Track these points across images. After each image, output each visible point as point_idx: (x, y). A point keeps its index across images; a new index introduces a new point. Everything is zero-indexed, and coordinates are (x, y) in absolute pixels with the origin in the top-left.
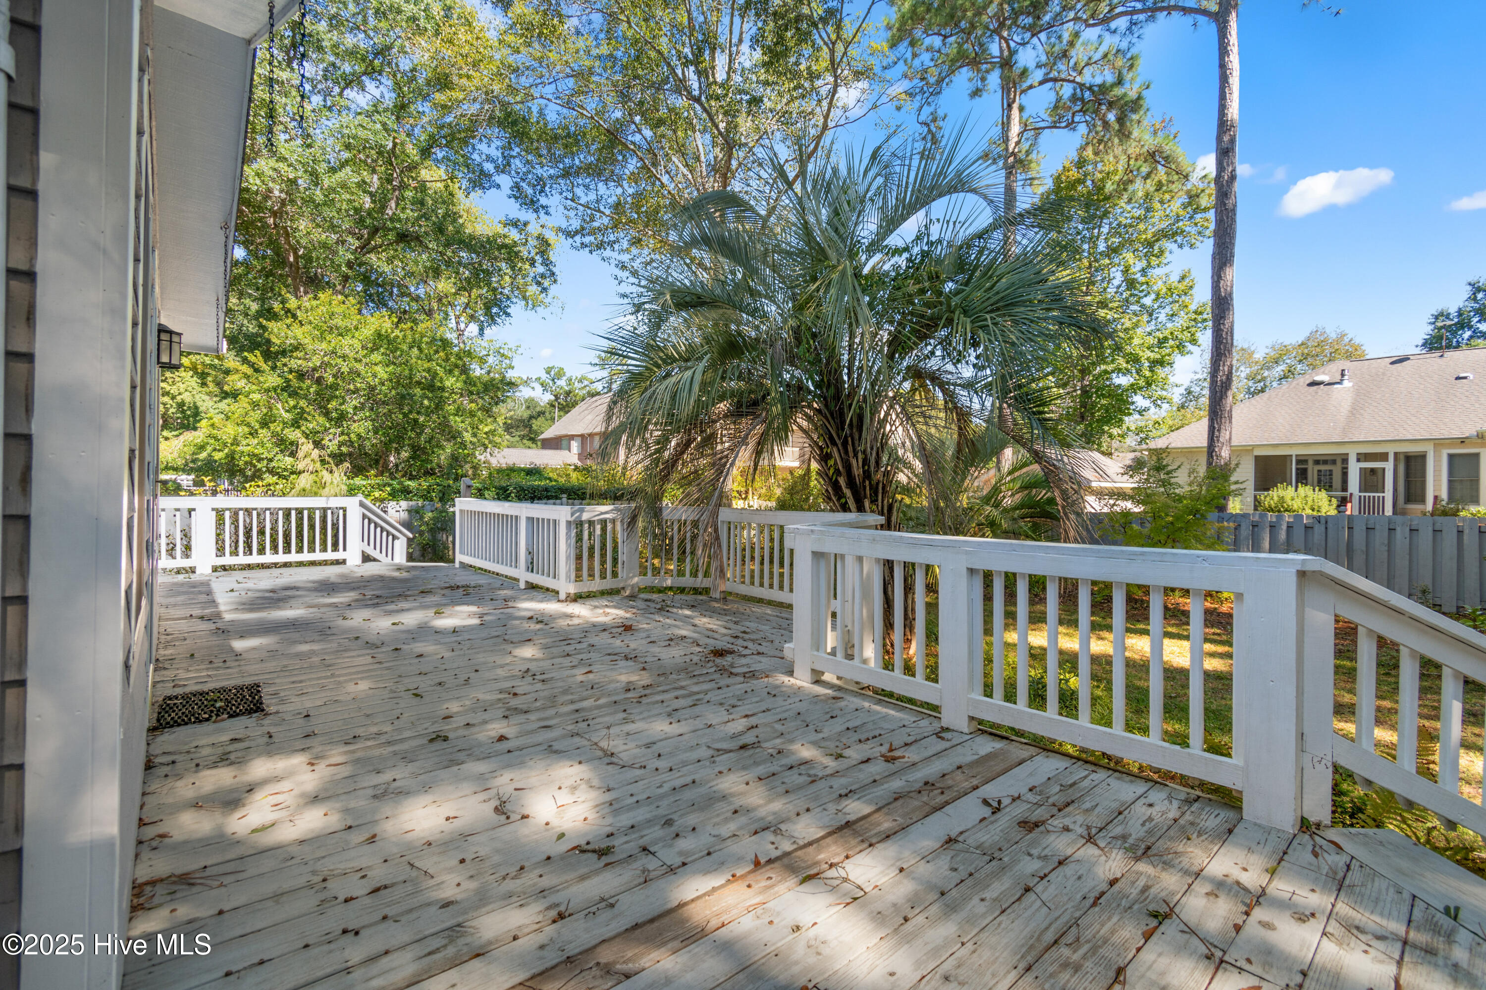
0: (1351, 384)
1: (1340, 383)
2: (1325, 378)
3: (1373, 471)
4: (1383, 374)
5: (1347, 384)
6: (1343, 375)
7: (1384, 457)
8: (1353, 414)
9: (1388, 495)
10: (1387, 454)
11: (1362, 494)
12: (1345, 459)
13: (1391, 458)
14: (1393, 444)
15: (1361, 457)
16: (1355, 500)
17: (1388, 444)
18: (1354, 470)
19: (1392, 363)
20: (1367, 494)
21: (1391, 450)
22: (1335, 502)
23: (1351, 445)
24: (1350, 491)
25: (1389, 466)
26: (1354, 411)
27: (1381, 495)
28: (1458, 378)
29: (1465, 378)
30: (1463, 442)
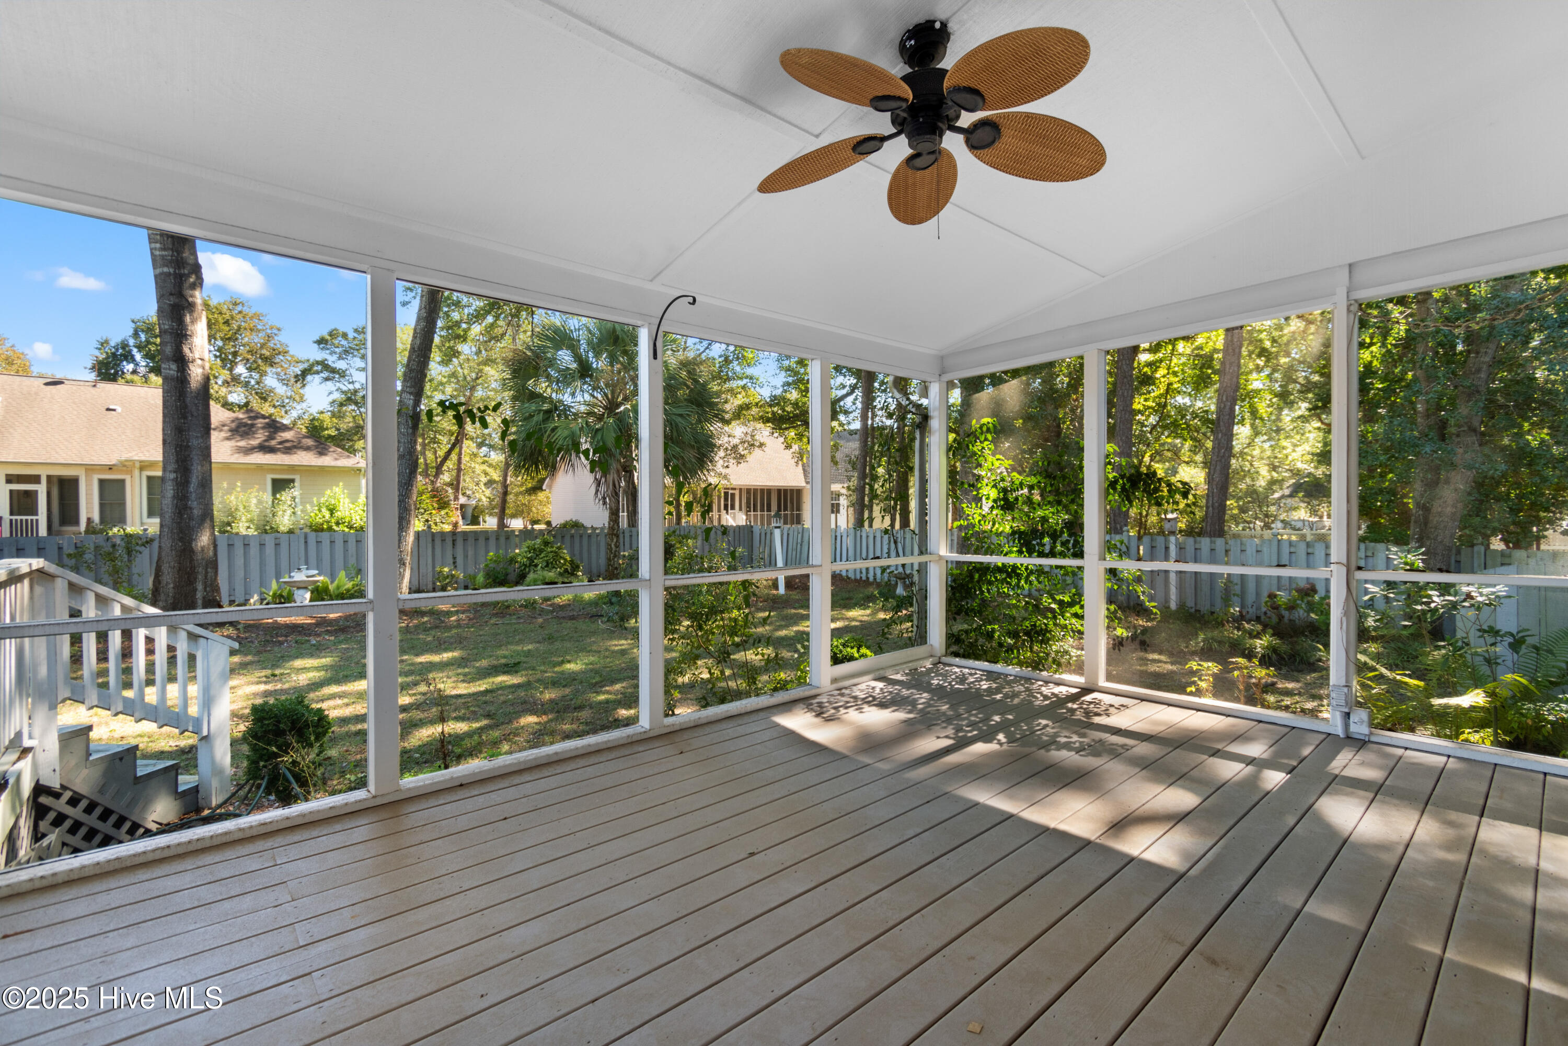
3: (20, 493)
4: (37, 394)
7: (35, 480)
9: (42, 517)
10: (39, 477)
11: (14, 517)
13: (44, 481)
14: (45, 468)
15: (12, 480)
16: (6, 523)
17: (40, 467)
18: (4, 491)
19: (46, 384)
20: (19, 518)
21: (43, 473)
25: (41, 489)
27: (34, 518)
28: (108, 409)
29: (114, 410)
30: (111, 468)
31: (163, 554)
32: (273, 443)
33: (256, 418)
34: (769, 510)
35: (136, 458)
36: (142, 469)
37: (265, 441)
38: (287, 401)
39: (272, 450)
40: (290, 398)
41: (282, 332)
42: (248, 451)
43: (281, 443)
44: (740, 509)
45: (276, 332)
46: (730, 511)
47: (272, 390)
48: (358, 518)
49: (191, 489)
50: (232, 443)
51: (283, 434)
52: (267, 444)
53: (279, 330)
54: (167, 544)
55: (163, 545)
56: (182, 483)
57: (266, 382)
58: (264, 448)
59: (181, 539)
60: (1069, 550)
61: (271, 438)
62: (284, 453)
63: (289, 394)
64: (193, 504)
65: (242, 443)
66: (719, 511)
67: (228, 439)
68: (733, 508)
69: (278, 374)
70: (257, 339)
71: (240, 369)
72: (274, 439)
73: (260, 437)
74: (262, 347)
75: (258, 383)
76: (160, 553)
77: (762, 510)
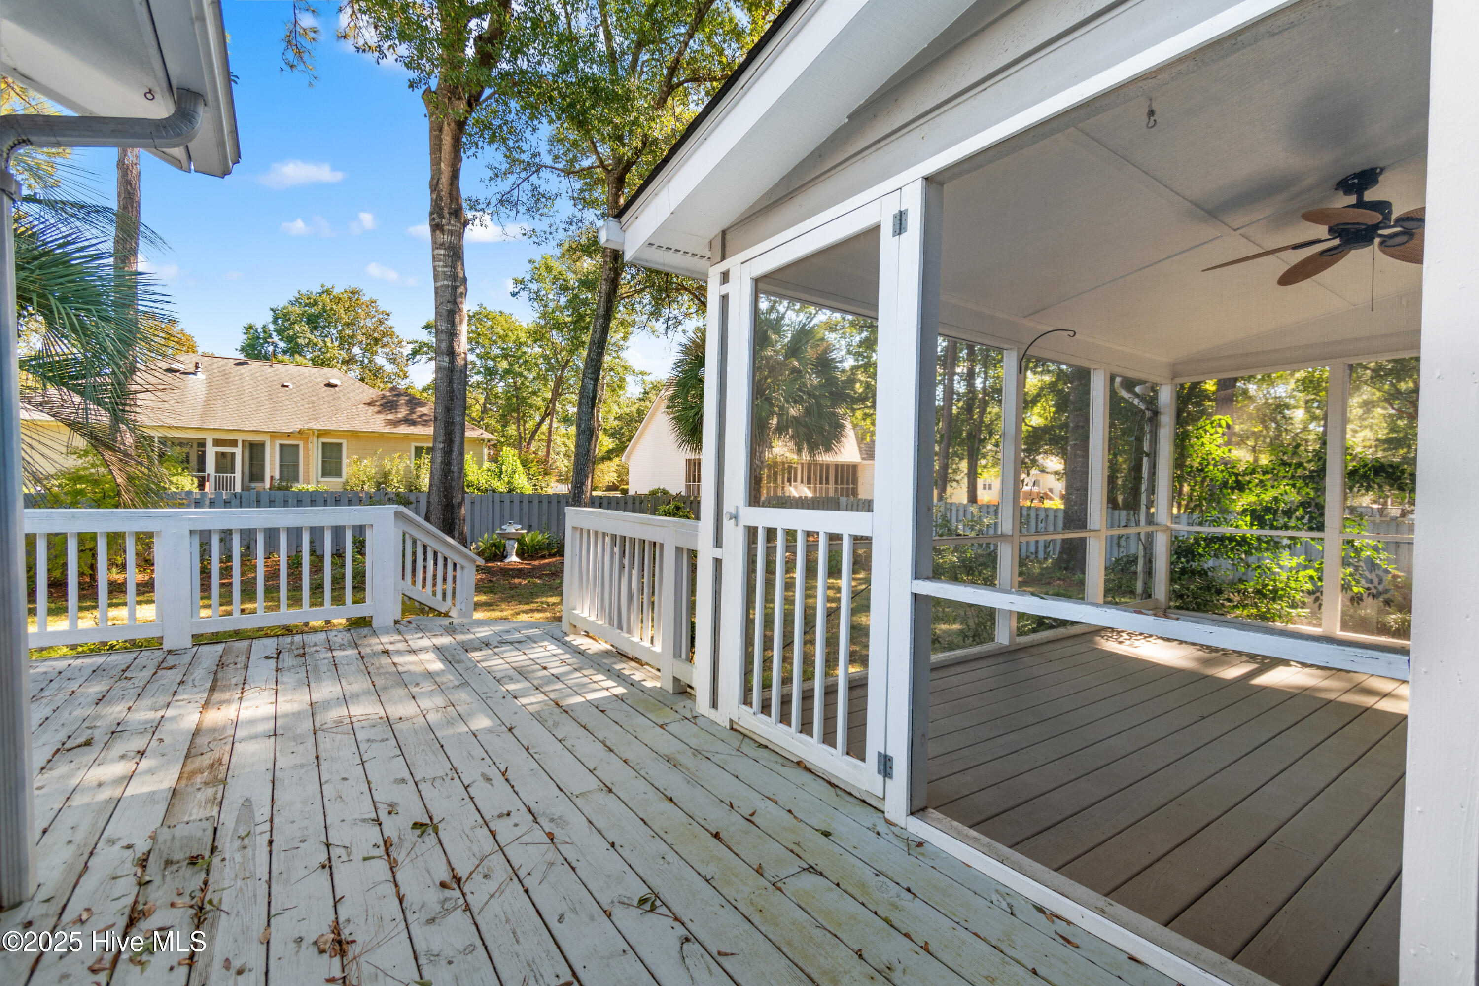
0: (204, 377)
1: (194, 374)
2: (181, 367)
3: (223, 454)
4: (230, 372)
5: (201, 376)
6: (197, 367)
7: (234, 443)
8: (208, 404)
9: (238, 475)
10: (236, 441)
11: (218, 475)
12: (202, 444)
13: (240, 444)
14: (241, 433)
15: (217, 443)
16: (212, 479)
17: (238, 433)
18: (211, 453)
19: (236, 364)
20: (221, 475)
21: (240, 438)
22: (196, 480)
23: (209, 432)
24: (207, 471)
25: (238, 451)
26: (209, 402)
27: (232, 475)
28: (283, 386)
29: (287, 386)
30: (289, 435)
31: (432, 508)
32: (414, 416)
33: (399, 395)
34: (827, 483)
35: (315, 427)
36: (318, 437)
37: (408, 415)
38: (393, 377)
39: (413, 423)
40: (395, 374)
41: (391, 317)
42: (396, 423)
43: (420, 417)
44: (802, 482)
45: (386, 317)
46: (793, 484)
47: (381, 368)
48: (484, 481)
49: (454, 457)
50: (382, 416)
51: (421, 409)
52: (409, 417)
53: (388, 315)
54: (435, 499)
55: (432, 500)
56: (448, 452)
57: (376, 361)
58: (408, 421)
59: (445, 496)
60: (1304, 525)
61: (412, 412)
62: (424, 425)
63: (395, 371)
64: (455, 468)
65: (390, 417)
66: (783, 483)
67: (379, 412)
68: (795, 481)
69: (387, 354)
70: (370, 323)
71: (356, 350)
72: (414, 413)
73: (403, 413)
74: (374, 331)
75: (370, 361)
76: (428, 508)
77: (821, 483)
